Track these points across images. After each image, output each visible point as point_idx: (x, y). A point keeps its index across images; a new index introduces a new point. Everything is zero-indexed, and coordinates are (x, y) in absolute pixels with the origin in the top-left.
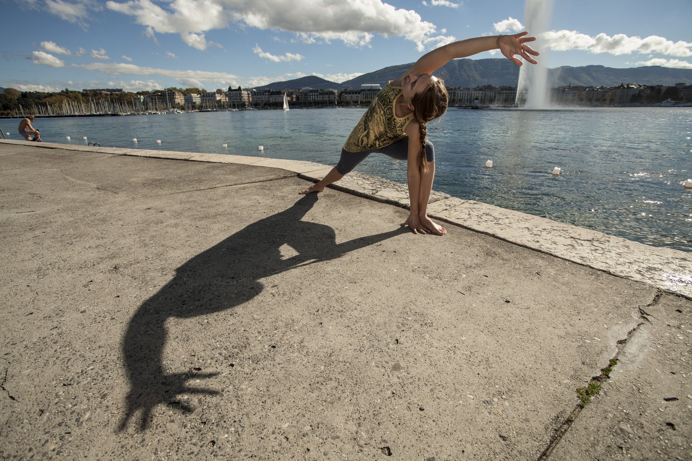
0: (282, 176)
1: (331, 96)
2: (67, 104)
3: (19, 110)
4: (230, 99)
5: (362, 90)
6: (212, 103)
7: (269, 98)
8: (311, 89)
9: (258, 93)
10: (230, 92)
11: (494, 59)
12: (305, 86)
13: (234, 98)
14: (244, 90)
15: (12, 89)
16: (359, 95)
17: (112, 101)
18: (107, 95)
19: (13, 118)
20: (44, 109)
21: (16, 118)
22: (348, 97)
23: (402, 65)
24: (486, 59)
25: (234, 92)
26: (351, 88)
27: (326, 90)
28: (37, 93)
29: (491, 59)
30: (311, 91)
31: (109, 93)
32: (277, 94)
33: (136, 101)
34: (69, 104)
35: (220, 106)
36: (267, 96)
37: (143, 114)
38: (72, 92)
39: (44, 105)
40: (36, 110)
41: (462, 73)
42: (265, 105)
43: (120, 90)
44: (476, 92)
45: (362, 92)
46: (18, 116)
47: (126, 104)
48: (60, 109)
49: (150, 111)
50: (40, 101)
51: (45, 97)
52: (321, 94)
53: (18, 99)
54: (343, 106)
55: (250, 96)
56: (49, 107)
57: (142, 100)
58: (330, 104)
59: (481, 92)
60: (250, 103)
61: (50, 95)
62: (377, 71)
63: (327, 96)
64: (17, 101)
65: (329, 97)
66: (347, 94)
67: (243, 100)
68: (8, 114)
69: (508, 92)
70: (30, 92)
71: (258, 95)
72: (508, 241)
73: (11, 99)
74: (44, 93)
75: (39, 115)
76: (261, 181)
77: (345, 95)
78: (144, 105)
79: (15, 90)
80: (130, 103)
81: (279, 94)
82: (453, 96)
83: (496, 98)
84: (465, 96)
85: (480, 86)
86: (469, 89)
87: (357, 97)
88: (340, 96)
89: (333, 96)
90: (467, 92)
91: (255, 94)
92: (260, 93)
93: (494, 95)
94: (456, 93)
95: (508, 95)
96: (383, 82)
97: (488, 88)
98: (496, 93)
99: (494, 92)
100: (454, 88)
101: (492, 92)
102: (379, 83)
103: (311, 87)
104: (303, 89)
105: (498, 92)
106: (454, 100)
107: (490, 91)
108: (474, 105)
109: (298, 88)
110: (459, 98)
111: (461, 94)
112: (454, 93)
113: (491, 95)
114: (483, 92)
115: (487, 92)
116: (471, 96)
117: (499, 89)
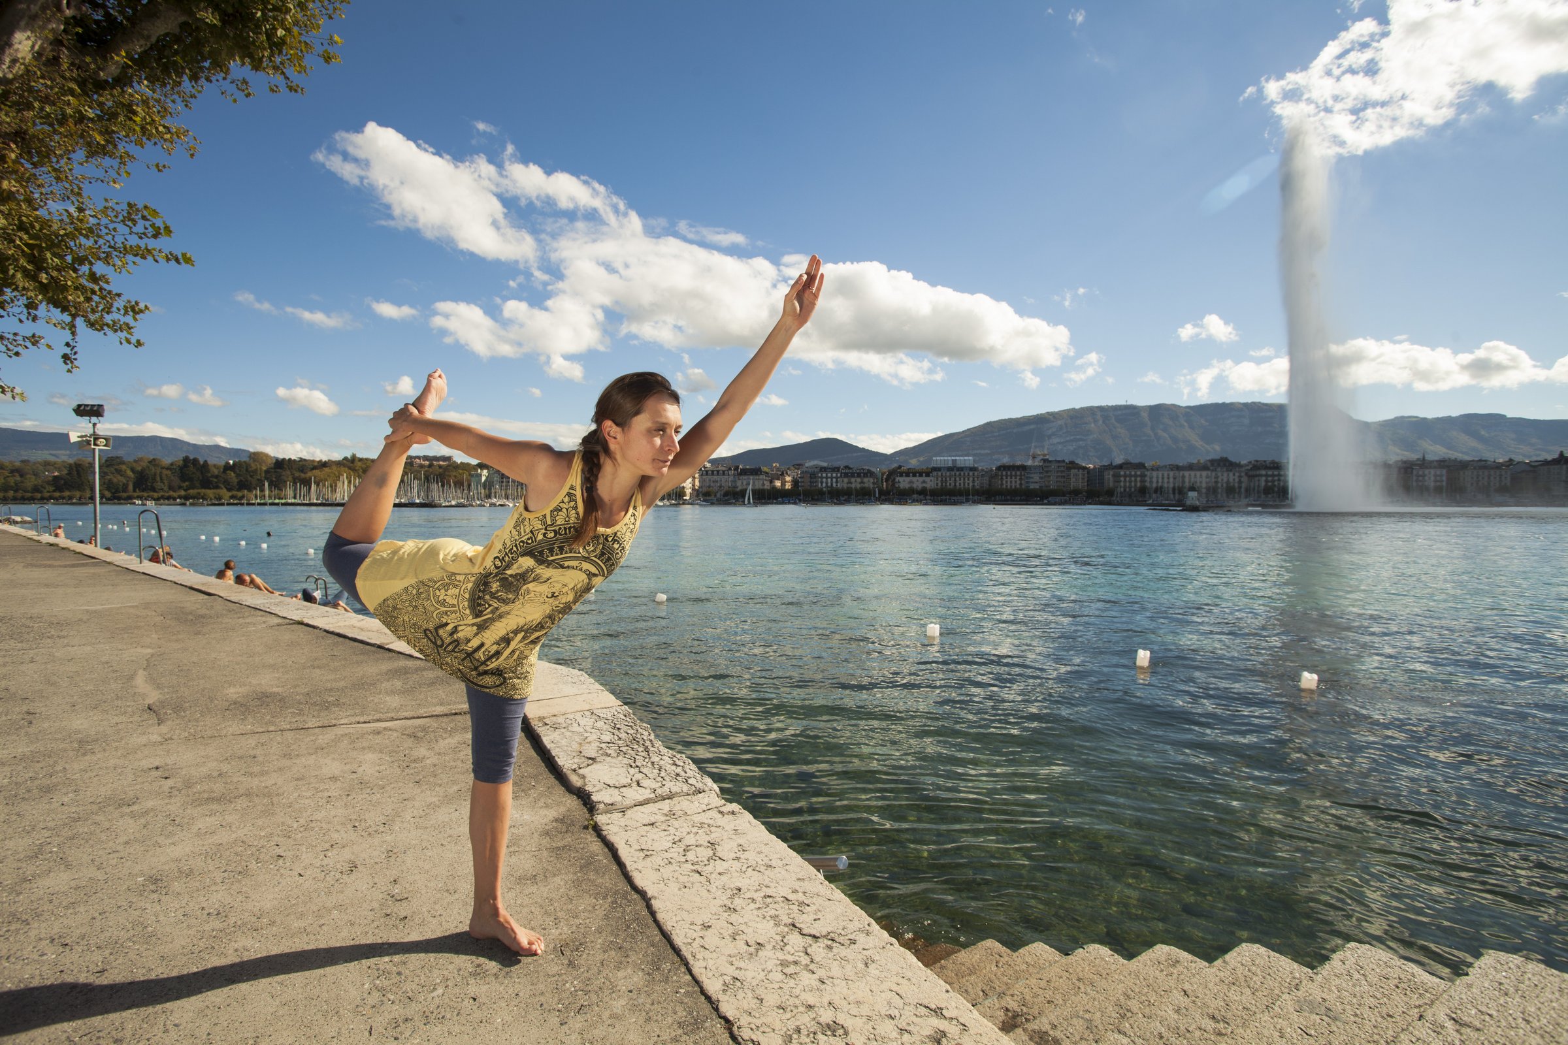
1: (866, 480)
2: (346, 483)
3: (262, 490)
5: (935, 469)
7: (735, 481)
8: (825, 464)
9: (713, 471)
11: (1232, 404)
12: (813, 459)
15: (262, 453)
16: (928, 479)
17: (427, 479)
18: (421, 466)
19: (248, 504)
20: (304, 490)
21: (254, 504)
22: (904, 483)
23: (1023, 418)
24: (1212, 405)
26: (914, 463)
27: (856, 468)
28: (301, 460)
29: (1224, 404)
30: (823, 469)
31: (427, 463)
32: (752, 474)
33: (473, 479)
34: (350, 482)
36: (731, 478)
37: (481, 505)
38: (361, 460)
39: (307, 483)
40: (290, 492)
41: (1160, 433)
42: (726, 494)
43: (447, 459)
44: (1193, 473)
45: (935, 473)
46: (258, 501)
47: (452, 484)
48: (332, 491)
49: (494, 500)
50: (303, 475)
51: (315, 468)
52: (846, 475)
53: (267, 472)
54: (891, 502)
56: (313, 487)
57: (484, 479)
58: (863, 497)
59: (1204, 473)
60: (694, 490)
61: (323, 465)
62: (969, 430)
63: (859, 480)
64: (263, 475)
65: (862, 482)
68: (242, 497)
69: (1270, 473)
70: (290, 459)
71: (713, 474)
73: (255, 471)
74: (313, 461)
75: (293, 501)
77: (897, 479)
78: (485, 489)
79: (267, 455)
80: (459, 484)
81: (756, 474)
82: (1141, 481)
83: (1243, 485)
84: (1168, 482)
85: (1202, 461)
86: (1178, 468)
87: (924, 482)
88: (887, 480)
89: (872, 480)
90: (1171, 474)
91: (707, 472)
92: (718, 471)
93: (1237, 480)
94: (1146, 476)
95: (1270, 479)
96: (982, 452)
97: (1224, 463)
98: (1243, 474)
99: (1237, 474)
100: (1141, 466)
101: (1231, 474)
102: (974, 455)
103: (825, 461)
104: (807, 465)
105: (1246, 474)
106: (1143, 491)
107: (1227, 471)
108: (1188, 503)
109: (799, 462)
110: (1154, 485)
111: (1157, 477)
112: (1143, 476)
113: (1231, 480)
114: (1209, 472)
115: (1219, 474)
116: (1183, 482)
117: (1249, 468)
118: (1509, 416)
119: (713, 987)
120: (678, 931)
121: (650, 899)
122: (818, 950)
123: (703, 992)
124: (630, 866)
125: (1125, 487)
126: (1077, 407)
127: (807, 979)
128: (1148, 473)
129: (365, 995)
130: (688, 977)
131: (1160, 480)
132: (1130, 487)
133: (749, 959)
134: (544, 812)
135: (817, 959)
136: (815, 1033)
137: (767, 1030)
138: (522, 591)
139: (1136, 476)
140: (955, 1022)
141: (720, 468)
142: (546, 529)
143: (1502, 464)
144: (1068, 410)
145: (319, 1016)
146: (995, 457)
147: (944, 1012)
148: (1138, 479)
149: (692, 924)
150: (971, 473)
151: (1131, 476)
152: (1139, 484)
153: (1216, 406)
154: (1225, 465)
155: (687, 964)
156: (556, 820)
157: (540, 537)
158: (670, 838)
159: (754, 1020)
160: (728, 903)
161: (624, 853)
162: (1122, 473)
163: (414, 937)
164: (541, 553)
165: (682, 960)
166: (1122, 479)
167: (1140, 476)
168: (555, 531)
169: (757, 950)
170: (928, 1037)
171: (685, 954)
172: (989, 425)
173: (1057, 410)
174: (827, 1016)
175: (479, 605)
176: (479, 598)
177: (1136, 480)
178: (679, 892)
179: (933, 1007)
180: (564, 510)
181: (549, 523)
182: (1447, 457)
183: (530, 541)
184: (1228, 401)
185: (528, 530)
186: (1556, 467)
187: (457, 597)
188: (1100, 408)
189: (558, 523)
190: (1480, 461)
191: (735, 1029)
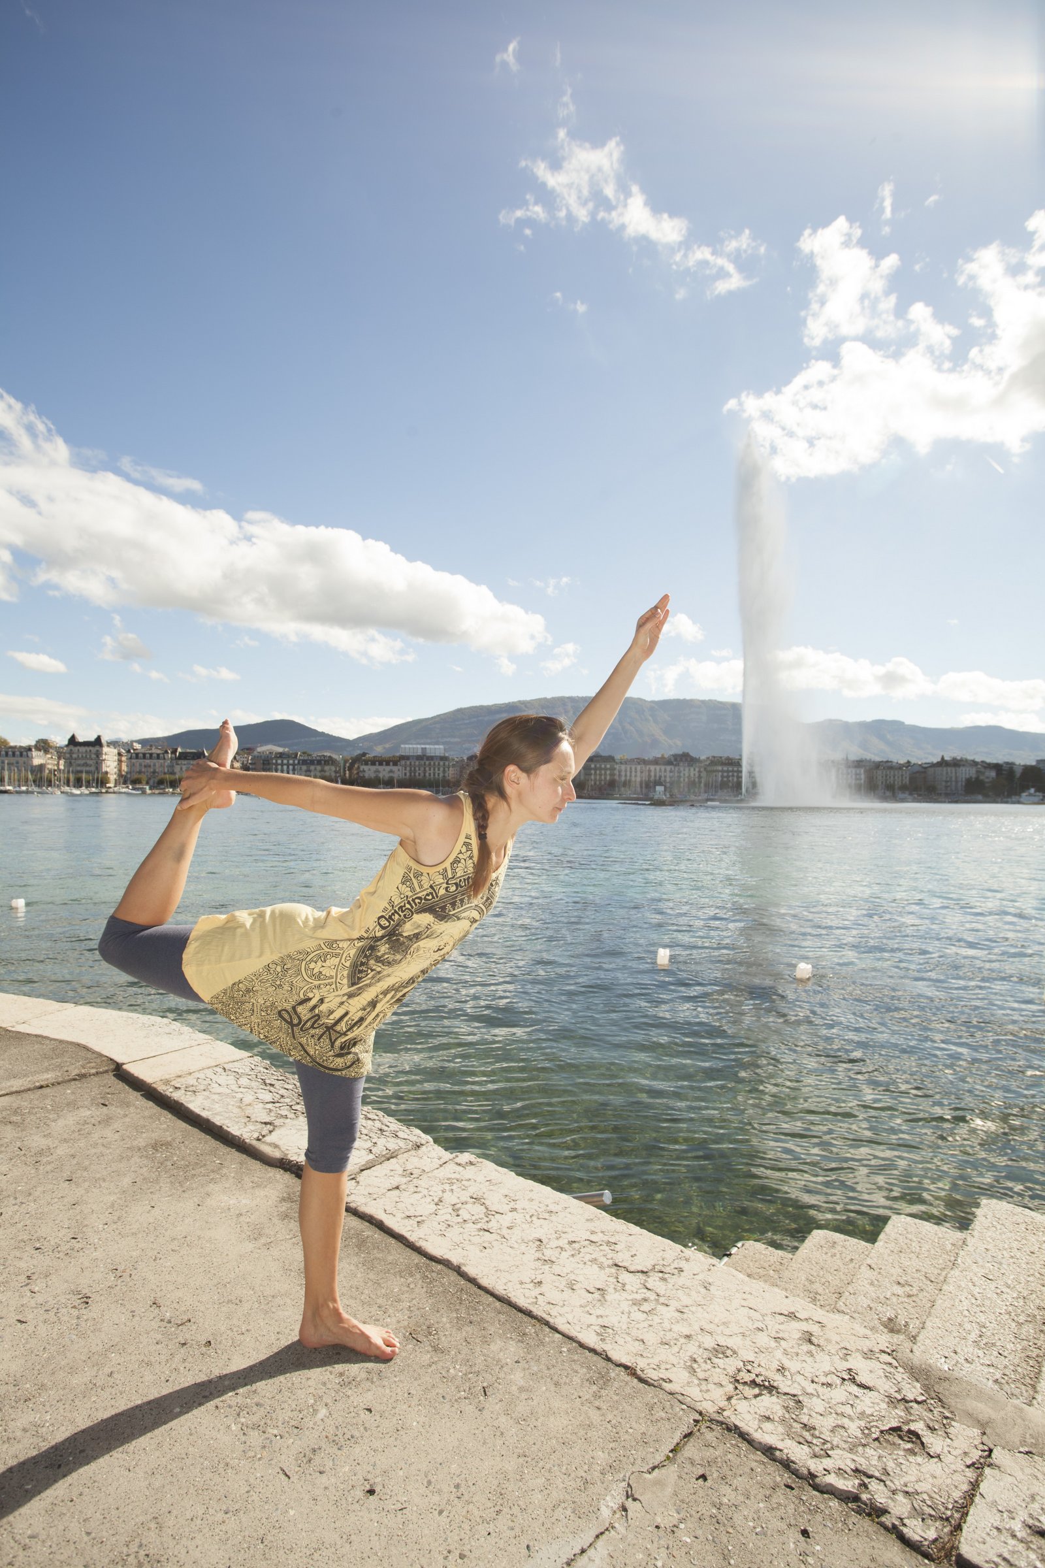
0: (76, 1072)
1: (327, 768)
4: (69, 763)
5: (403, 758)
6: (19, 771)
7: (172, 766)
8: (280, 750)
9: (144, 755)
10: (71, 747)
11: (691, 700)
12: (266, 743)
13: (82, 762)
14: (109, 744)
16: (395, 768)
22: (369, 771)
23: (495, 705)
24: (674, 700)
25: (82, 749)
26: (379, 750)
27: (316, 755)
29: (684, 700)
30: (281, 755)
35: (41, 780)
36: (167, 763)
41: (627, 726)
42: (160, 782)
44: (658, 768)
45: (403, 762)
52: (305, 762)
55: (124, 759)
59: (668, 768)
60: (120, 775)
62: (439, 716)
63: (319, 768)
66: (366, 764)
67: (104, 769)
69: (725, 769)
71: (145, 757)
72: (480, 1287)
76: (11, 1093)
77: (362, 768)
82: (610, 775)
83: (703, 781)
84: (636, 776)
85: (666, 756)
86: (644, 762)
87: (391, 771)
88: (350, 769)
89: (333, 768)
90: (639, 767)
91: (137, 755)
92: (151, 755)
93: (697, 775)
94: (615, 769)
95: (725, 774)
96: (453, 740)
97: (684, 759)
98: (702, 769)
99: (697, 769)
100: (610, 759)
101: (692, 769)
102: (443, 743)
103: (279, 746)
104: (259, 749)
105: (705, 769)
106: (612, 784)
107: (689, 766)
108: (656, 797)
109: (248, 746)
110: (623, 779)
111: (626, 771)
112: (612, 769)
113: (692, 775)
114: (673, 767)
115: (682, 769)
116: (650, 776)
117: (707, 763)
118: (907, 723)
119: (590, 1339)
120: (513, 1293)
121: (459, 1267)
122: (653, 1281)
123: (582, 1345)
124: (412, 1237)
125: (595, 779)
126: (549, 697)
127: (668, 1313)
128: (617, 767)
129: (243, 1438)
130: (557, 1335)
131: (628, 774)
132: (600, 780)
133: (602, 1305)
134: (260, 1193)
135: (662, 1293)
136: (710, 1359)
137: (668, 1367)
138: (412, 949)
139: (606, 769)
140: (811, 1322)
141: (154, 751)
142: (447, 883)
143: (903, 765)
144: (540, 700)
145: (209, 1475)
146: (467, 745)
147: (797, 1315)
148: (608, 772)
149: (522, 1283)
150: (442, 763)
151: (601, 769)
152: (608, 778)
153: (678, 701)
154: (686, 760)
155: (547, 1324)
156: (283, 1200)
157: (442, 892)
158: (429, 1199)
159: (650, 1361)
160: (539, 1255)
161: (390, 1222)
162: (593, 766)
163: (239, 1363)
164: (443, 908)
165: (539, 1321)
166: (593, 772)
167: (610, 769)
168: (456, 884)
169: (603, 1295)
170: (800, 1339)
171: (539, 1314)
172: (460, 711)
173: (528, 699)
174: (709, 1342)
175: (361, 972)
176: (362, 964)
177: (605, 774)
178: (482, 1254)
179: (786, 1313)
180: (463, 861)
181: (450, 876)
182: (864, 757)
183: (430, 897)
184: (688, 698)
185: (426, 886)
186: (940, 769)
187: (336, 968)
188: (571, 699)
189: (458, 875)
190: (887, 762)
191: (639, 1372)
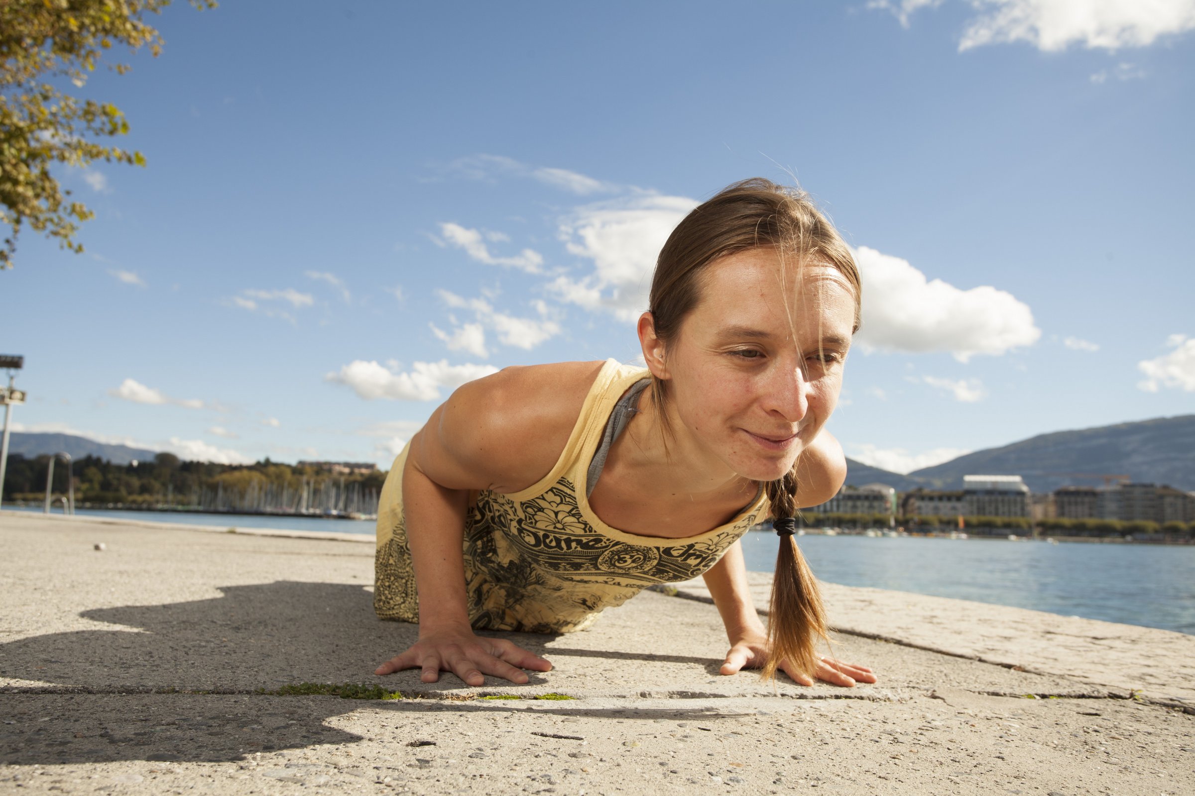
1: (875, 505)
3: (165, 495)
5: (968, 492)
15: (170, 454)
16: (959, 505)
17: (347, 489)
18: (341, 474)
20: (210, 496)
22: (927, 509)
26: (938, 484)
28: (210, 463)
31: (347, 471)
38: (275, 465)
39: (213, 488)
40: (195, 498)
43: (370, 466)
45: (968, 498)
46: (160, 507)
48: (240, 498)
50: (210, 480)
51: (223, 472)
53: (173, 475)
54: (911, 532)
58: (875, 524)
61: (233, 469)
63: (866, 505)
64: (168, 478)
65: (870, 508)
66: (924, 500)
68: (143, 502)
70: (198, 462)
74: (222, 465)
77: (918, 504)
79: (175, 457)
87: (954, 509)
88: (903, 506)
89: (884, 506)
150: (1018, 499)
